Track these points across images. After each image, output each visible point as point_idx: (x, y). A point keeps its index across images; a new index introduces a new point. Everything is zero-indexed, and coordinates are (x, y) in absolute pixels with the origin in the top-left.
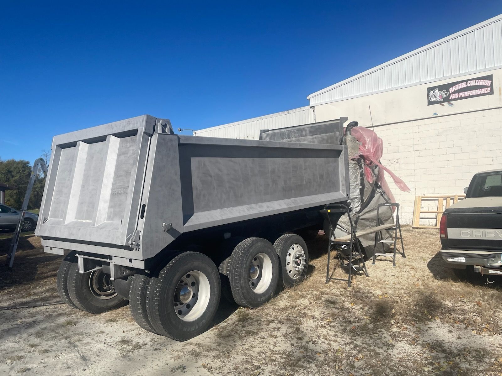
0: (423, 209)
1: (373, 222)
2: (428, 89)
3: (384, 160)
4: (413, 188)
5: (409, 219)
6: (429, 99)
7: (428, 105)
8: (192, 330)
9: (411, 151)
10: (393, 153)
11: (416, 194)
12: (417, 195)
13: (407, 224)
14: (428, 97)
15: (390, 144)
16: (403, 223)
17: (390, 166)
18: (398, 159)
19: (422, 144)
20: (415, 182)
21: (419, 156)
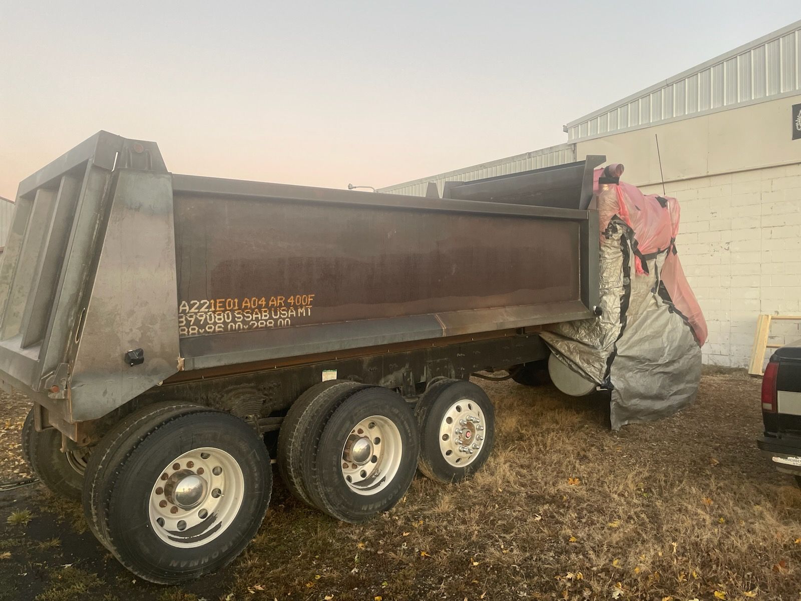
0: (772, 340)
1: (644, 363)
2: (794, 107)
3: (702, 244)
4: (756, 299)
5: (745, 357)
6: (796, 126)
7: (793, 139)
8: (190, 566)
9: (755, 228)
10: (720, 231)
11: (761, 311)
12: (762, 313)
13: (740, 367)
14: (794, 123)
15: (714, 215)
16: (732, 364)
17: (712, 256)
18: (728, 243)
19: (778, 215)
20: (760, 287)
21: (770, 239)
